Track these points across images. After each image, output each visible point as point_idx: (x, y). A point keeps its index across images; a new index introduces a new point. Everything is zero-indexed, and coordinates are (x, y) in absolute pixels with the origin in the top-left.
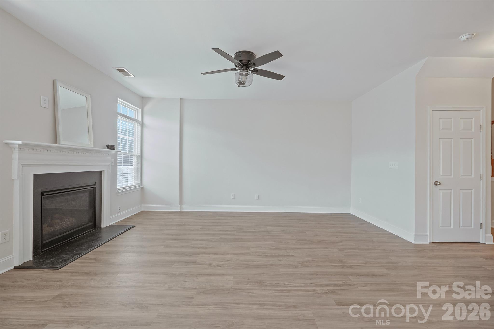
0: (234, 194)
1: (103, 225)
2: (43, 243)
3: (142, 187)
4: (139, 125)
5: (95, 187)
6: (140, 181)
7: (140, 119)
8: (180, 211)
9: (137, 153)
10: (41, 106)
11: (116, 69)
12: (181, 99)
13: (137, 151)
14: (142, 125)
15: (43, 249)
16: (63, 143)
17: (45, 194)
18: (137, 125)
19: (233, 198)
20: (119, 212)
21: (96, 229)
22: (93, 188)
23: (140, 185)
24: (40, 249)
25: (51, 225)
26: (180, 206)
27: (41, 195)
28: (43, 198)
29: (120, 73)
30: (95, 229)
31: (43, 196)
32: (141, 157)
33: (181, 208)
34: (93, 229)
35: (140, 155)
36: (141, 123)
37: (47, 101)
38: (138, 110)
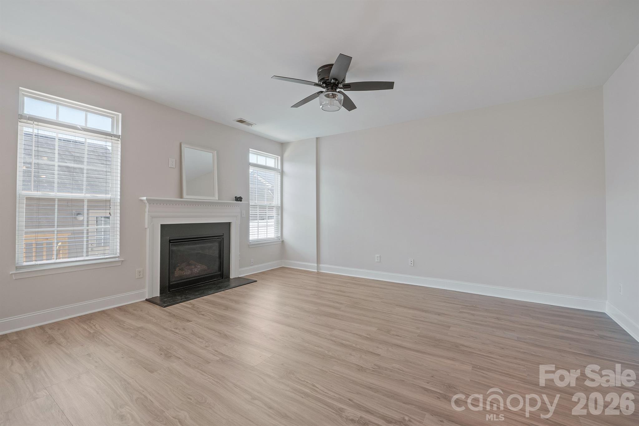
0: (379, 255)
1: (232, 276)
2: (171, 283)
3: (282, 241)
4: (279, 173)
5: (223, 238)
6: (280, 235)
7: (279, 168)
8: (317, 271)
9: (278, 204)
10: (169, 166)
11: (237, 121)
12: (317, 138)
13: (276, 202)
14: (282, 173)
15: (171, 289)
16: (186, 197)
17: (171, 241)
18: (278, 174)
19: (377, 261)
20: (251, 265)
21: (224, 279)
22: (221, 239)
23: (280, 238)
24: (168, 288)
25: (182, 270)
26: (318, 266)
27: (169, 242)
28: (170, 245)
29: (242, 124)
30: (222, 278)
31: (170, 244)
32: (281, 208)
33: (318, 268)
34: (221, 278)
35: (279, 205)
36: (280, 171)
37: (173, 162)
38: (278, 157)
